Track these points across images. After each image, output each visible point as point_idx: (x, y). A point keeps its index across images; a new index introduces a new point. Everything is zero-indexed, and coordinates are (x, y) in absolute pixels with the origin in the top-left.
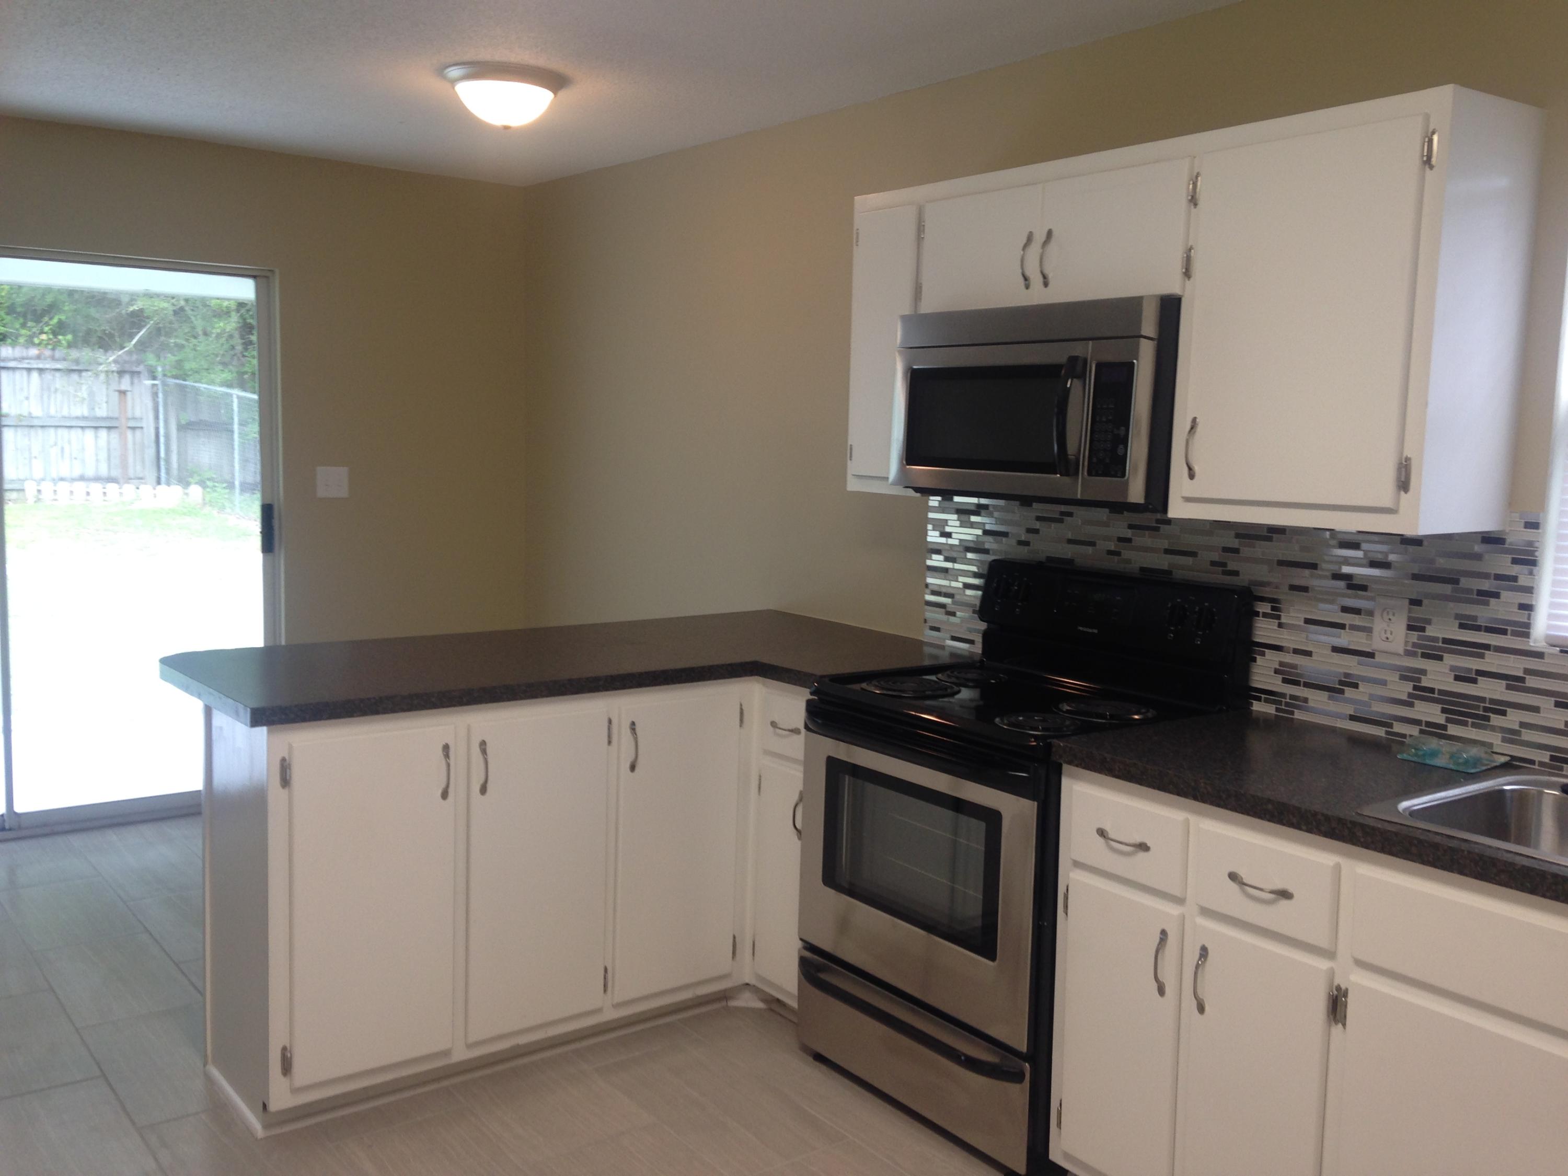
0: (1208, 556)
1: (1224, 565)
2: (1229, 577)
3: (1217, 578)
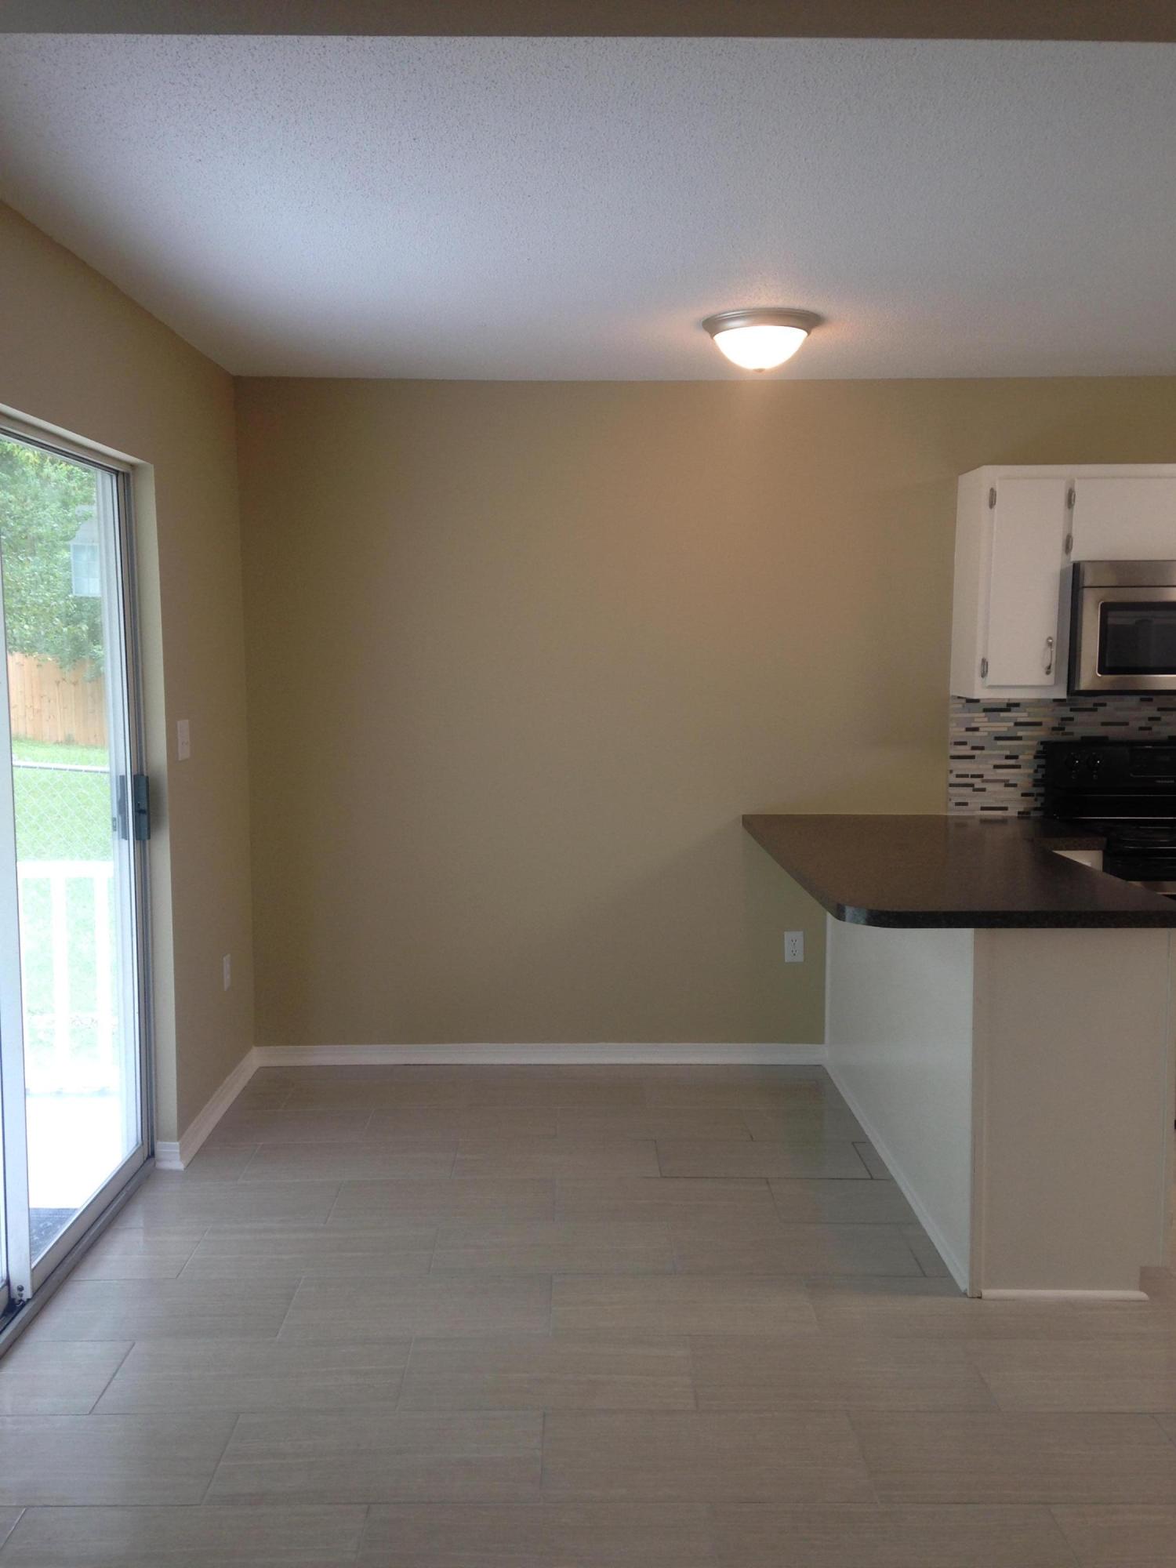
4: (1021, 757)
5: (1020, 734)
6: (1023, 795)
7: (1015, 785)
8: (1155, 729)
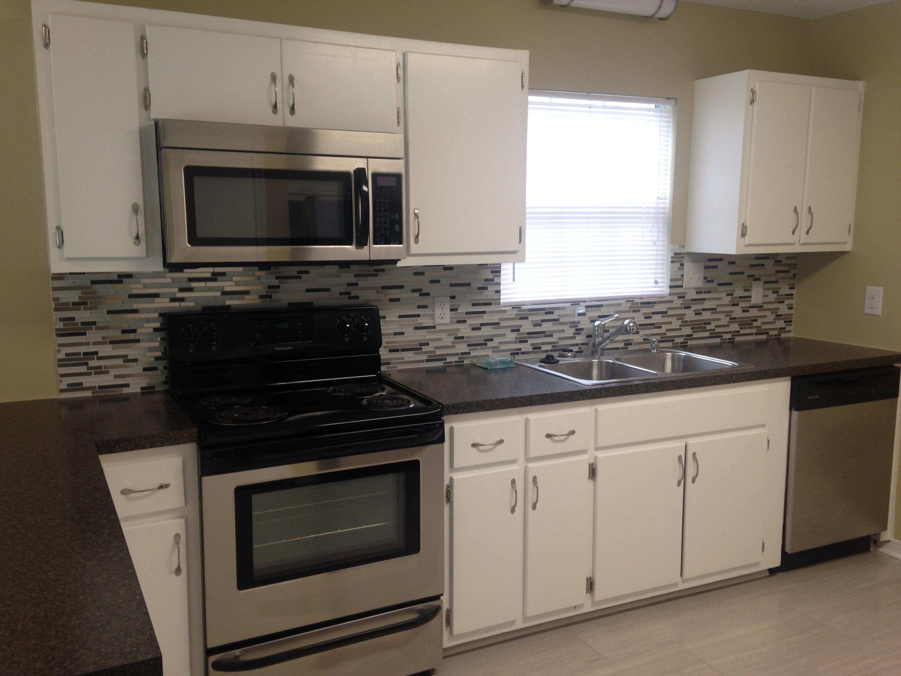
0: (336, 290)
1: (349, 293)
2: (352, 300)
3: (345, 301)
4: (139, 331)
5: (135, 306)
6: (145, 369)
7: (136, 360)
8: (274, 296)
